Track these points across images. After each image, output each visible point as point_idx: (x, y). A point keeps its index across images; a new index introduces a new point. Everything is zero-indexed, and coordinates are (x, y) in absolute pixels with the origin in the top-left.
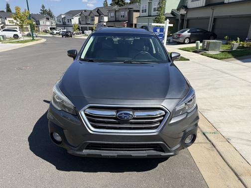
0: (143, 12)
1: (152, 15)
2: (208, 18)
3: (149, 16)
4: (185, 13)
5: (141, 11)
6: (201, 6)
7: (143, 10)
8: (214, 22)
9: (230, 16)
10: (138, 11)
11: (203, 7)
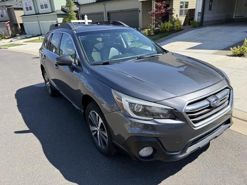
0: (27, 10)
1: (40, 13)
2: (102, 13)
3: (36, 14)
4: (78, 9)
5: (25, 9)
6: (92, 2)
7: (27, 8)
8: (108, 17)
9: (122, 10)
10: (21, 9)
11: (94, 3)
